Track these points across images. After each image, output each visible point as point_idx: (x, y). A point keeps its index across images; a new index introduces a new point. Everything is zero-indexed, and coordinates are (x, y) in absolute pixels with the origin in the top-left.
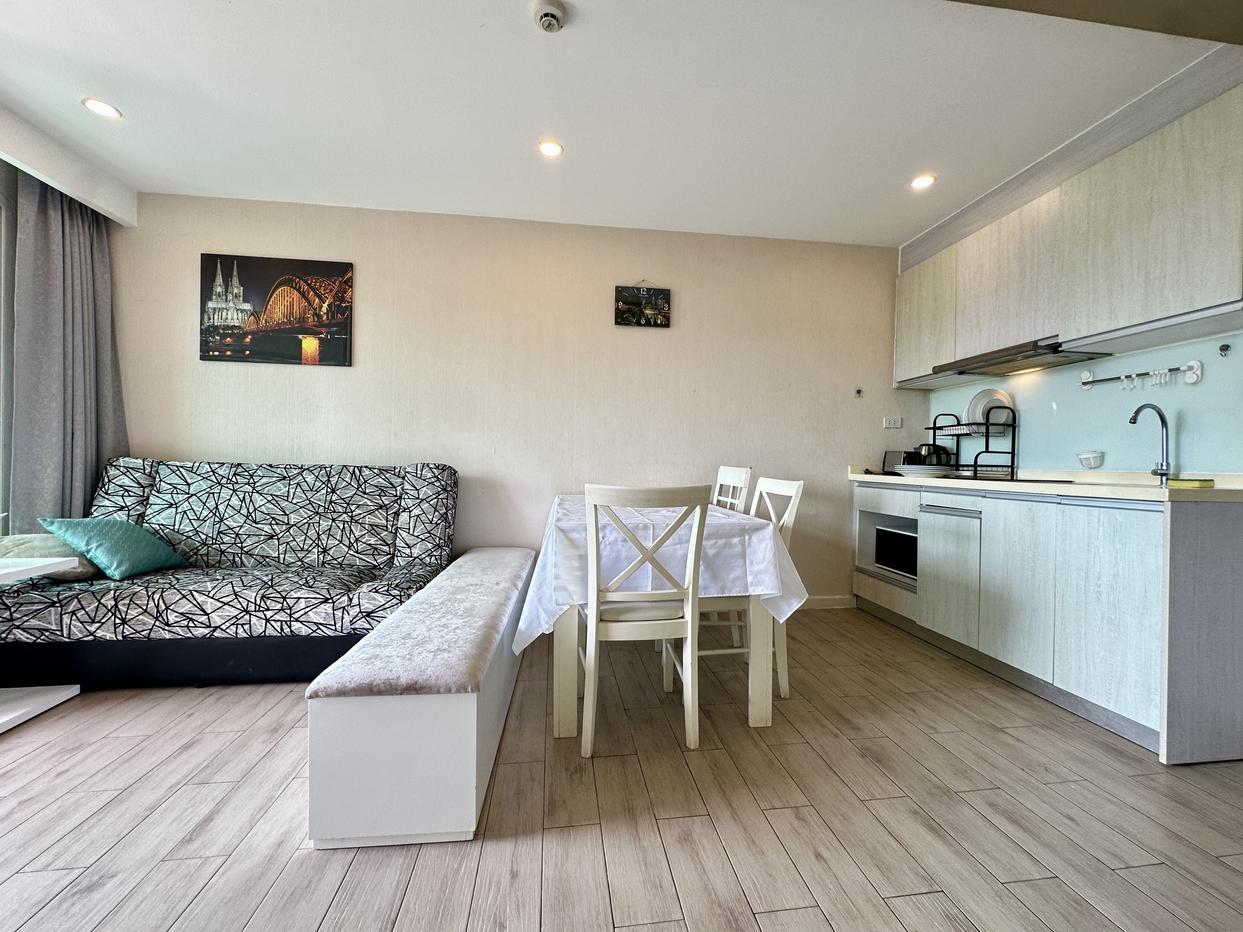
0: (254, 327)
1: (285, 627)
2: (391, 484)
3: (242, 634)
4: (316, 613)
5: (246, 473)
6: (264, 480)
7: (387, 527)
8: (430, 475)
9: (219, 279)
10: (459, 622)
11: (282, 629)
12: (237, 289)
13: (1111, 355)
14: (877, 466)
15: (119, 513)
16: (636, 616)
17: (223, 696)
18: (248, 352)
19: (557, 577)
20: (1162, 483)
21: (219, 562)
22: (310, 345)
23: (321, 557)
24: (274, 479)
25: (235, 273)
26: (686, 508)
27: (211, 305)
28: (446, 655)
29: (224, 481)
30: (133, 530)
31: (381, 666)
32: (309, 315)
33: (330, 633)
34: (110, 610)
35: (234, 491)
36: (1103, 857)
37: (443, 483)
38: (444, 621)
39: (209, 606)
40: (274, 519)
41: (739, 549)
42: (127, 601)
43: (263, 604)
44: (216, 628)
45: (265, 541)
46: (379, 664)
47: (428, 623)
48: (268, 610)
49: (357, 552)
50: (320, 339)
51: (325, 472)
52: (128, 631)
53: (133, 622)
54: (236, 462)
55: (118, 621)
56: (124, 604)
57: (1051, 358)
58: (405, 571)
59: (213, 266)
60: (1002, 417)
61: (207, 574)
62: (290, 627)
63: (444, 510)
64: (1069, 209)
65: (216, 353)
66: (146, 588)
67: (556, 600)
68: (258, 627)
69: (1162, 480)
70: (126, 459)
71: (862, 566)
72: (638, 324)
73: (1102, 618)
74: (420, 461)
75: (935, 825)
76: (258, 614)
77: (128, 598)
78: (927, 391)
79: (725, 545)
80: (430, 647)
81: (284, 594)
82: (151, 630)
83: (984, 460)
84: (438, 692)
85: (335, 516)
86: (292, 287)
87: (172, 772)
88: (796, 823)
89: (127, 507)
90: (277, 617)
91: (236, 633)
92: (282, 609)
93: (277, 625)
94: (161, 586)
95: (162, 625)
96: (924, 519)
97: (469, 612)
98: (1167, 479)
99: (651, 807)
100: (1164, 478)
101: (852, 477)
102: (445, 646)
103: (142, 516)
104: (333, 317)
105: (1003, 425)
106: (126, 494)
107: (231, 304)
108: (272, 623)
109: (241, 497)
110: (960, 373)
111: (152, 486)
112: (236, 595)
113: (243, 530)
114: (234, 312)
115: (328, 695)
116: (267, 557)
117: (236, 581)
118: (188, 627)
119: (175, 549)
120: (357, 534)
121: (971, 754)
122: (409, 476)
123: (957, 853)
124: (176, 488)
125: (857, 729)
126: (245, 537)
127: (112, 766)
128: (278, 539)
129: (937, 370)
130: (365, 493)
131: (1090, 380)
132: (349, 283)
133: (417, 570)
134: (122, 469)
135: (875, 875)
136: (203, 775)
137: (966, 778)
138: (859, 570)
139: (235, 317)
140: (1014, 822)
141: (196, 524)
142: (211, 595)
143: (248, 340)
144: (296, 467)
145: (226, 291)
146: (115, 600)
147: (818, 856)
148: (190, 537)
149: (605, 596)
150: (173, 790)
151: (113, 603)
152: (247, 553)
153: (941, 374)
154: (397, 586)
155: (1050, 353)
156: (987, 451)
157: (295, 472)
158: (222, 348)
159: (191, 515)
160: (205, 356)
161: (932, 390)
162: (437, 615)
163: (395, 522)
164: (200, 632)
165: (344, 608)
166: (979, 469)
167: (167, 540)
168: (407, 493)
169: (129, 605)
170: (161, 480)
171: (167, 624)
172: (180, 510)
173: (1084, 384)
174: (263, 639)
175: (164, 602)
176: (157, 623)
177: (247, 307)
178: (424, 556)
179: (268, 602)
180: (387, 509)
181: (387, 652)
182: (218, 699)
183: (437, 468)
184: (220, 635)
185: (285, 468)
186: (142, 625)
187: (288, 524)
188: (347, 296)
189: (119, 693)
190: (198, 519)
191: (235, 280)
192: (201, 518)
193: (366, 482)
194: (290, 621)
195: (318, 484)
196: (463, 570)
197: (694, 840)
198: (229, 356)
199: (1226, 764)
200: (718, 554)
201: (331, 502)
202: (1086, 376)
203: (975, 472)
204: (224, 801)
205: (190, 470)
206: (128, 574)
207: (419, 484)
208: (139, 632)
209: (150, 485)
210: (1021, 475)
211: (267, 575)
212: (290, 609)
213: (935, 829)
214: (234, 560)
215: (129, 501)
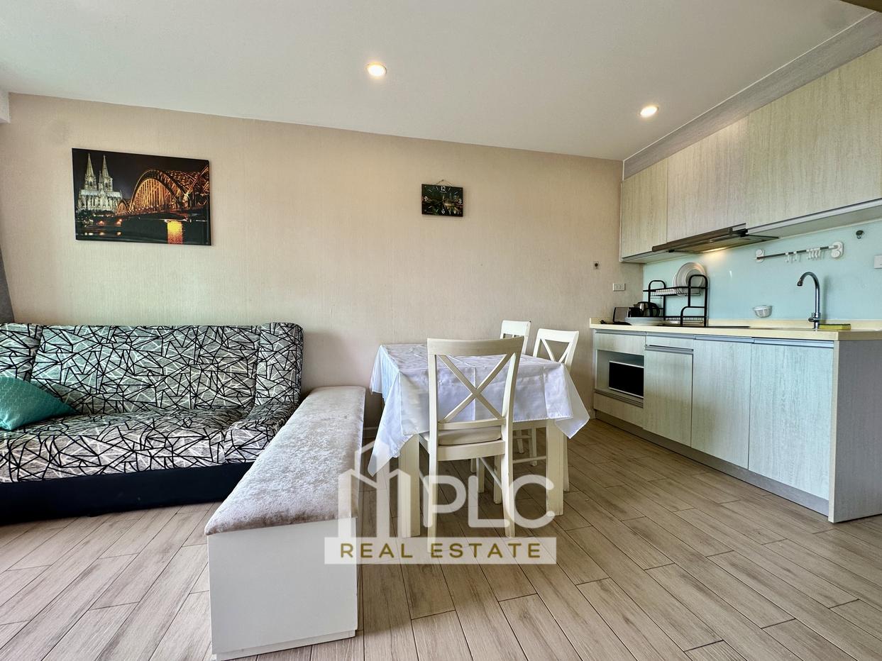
0: (124, 212)
1: (168, 461)
2: (250, 340)
3: (129, 469)
4: (195, 449)
5: (124, 334)
6: (140, 339)
7: (247, 374)
8: (281, 332)
9: (90, 171)
10: (324, 454)
11: (165, 463)
12: (107, 179)
13: (777, 238)
14: (608, 318)
15: (7, 371)
16: (466, 440)
17: (115, 523)
18: (119, 233)
19: (403, 413)
20: (815, 327)
21: (104, 408)
22: (174, 227)
23: (193, 401)
24: (149, 338)
25: (105, 166)
26: (505, 355)
27: (83, 193)
28: (324, 485)
29: (104, 341)
30: (22, 386)
31: (270, 500)
32: (173, 203)
33: (208, 464)
34: (4, 457)
35: (114, 349)
36: (820, 599)
37: (292, 338)
38: (312, 453)
39: (98, 448)
40: (150, 371)
41: (539, 384)
42: (20, 449)
43: (147, 444)
44: (106, 466)
45: (143, 390)
46: (268, 499)
47: (300, 456)
48: (152, 448)
49: (224, 396)
50: (183, 222)
51: (193, 332)
52: (23, 474)
53: (26, 466)
54: (114, 325)
55: (12, 466)
56: (18, 451)
57: (738, 240)
58: (265, 409)
59: (83, 160)
60: (698, 282)
61: (94, 420)
62: (172, 462)
63: (294, 360)
64: (754, 133)
65: (91, 234)
66: (39, 436)
67: (404, 431)
68: (144, 463)
69: (815, 325)
70: (12, 325)
71: (600, 389)
72: (440, 214)
73: (786, 424)
74: (273, 321)
75: (701, 586)
76: (143, 452)
77: (22, 446)
78: (642, 264)
79: (529, 382)
80: (309, 478)
81: (166, 435)
82: (45, 471)
83: (687, 312)
84: (324, 519)
85: (203, 367)
86: (156, 179)
87: (75, 599)
88: (603, 594)
89: (15, 365)
90: (161, 454)
91: (125, 469)
92: (165, 447)
93: (161, 461)
94: (53, 433)
95: (55, 467)
96: (649, 356)
97: (331, 444)
98: (819, 325)
99: (491, 591)
100: (817, 324)
101: (592, 326)
102: (321, 477)
103: (29, 373)
104: (193, 205)
105: (699, 288)
106: (13, 354)
107: (102, 192)
108: (157, 459)
109: (120, 354)
110: (670, 251)
111: (38, 347)
112: (122, 437)
113: (123, 381)
114: (105, 199)
115: (225, 531)
116: (147, 403)
117: (121, 425)
118: (79, 467)
119: (62, 400)
120: (223, 381)
121: (706, 526)
122: (264, 333)
123: (722, 606)
124: (60, 348)
125: (623, 512)
126: (126, 387)
127: (16, 599)
128: (155, 388)
129: (656, 249)
130: (228, 348)
131: (762, 255)
132: (206, 177)
133: (276, 408)
134: (8, 333)
135: (672, 632)
136: (104, 600)
137: (709, 544)
138: (598, 392)
139: (107, 203)
140: (754, 578)
141: (80, 378)
142: (100, 439)
143: (119, 223)
144: (167, 328)
145: (98, 182)
146: (9, 448)
147: (627, 620)
148: (76, 389)
149: (443, 426)
150: (78, 617)
151: (7, 451)
152: (128, 400)
153: (657, 252)
154: (263, 423)
155: (737, 237)
156: (689, 306)
157: (167, 332)
158: (96, 230)
159: (75, 370)
160: (80, 237)
161: (644, 264)
162: (306, 449)
163: (254, 370)
164: (92, 470)
165: (219, 443)
166: (684, 319)
167: (54, 393)
168: (263, 347)
169: (22, 451)
170: (45, 342)
171: (60, 466)
172: (65, 366)
173: (758, 258)
174: (149, 473)
175: (56, 447)
176: (50, 466)
177: (117, 195)
178: (279, 396)
179: (152, 442)
180: (247, 360)
181: (272, 485)
182: (111, 526)
183: (287, 326)
184: (110, 472)
185: (158, 329)
186: (35, 467)
187: (163, 375)
188: (205, 187)
189: (17, 527)
190: (82, 373)
191: (105, 172)
192: (85, 373)
193: (228, 339)
194: (173, 457)
195: (188, 342)
196: (315, 407)
197: (531, 617)
198: (101, 236)
199: (869, 520)
200: (524, 389)
201: (199, 356)
202: (760, 253)
203: (682, 321)
204: (127, 622)
205: (73, 332)
206: (19, 425)
207: (273, 340)
208: (34, 475)
209: (35, 346)
210: (711, 323)
211: (149, 419)
212: (172, 446)
213: (701, 588)
214: (117, 406)
215: (16, 361)
